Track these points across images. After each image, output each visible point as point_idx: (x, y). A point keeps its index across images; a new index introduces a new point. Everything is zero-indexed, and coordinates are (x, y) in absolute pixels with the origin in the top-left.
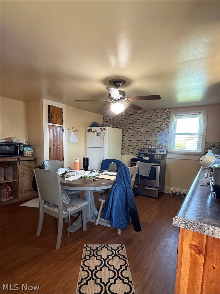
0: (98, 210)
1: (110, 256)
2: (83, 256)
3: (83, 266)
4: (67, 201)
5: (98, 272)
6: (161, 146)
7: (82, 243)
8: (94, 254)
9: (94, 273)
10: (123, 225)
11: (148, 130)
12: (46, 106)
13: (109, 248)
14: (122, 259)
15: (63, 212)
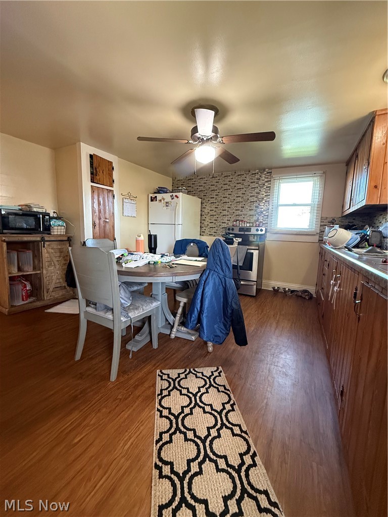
0: (175, 315)
1: (203, 387)
2: (158, 390)
3: (159, 407)
4: (126, 299)
5: (187, 417)
6: (257, 223)
7: (154, 368)
8: (175, 385)
9: (180, 420)
10: (219, 337)
11: (240, 199)
12: (87, 155)
13: (198, 375)
14: (222, 392)
15: (122, 319)
